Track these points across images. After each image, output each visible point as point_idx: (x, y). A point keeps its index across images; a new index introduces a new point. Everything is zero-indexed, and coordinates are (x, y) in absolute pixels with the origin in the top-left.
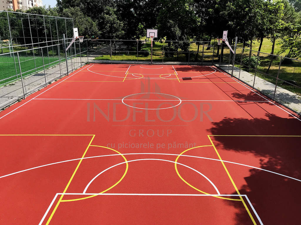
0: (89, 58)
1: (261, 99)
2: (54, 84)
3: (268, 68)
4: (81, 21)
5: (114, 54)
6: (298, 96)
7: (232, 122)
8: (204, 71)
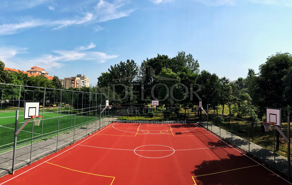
0: (114, 118)
1: (225, 145)
2: (91, 135)
3: (228, 122)
4: (110, 95)
5: (130, 116)
6: (245, 140)
7: (208, 163)
8: (190, 127)
